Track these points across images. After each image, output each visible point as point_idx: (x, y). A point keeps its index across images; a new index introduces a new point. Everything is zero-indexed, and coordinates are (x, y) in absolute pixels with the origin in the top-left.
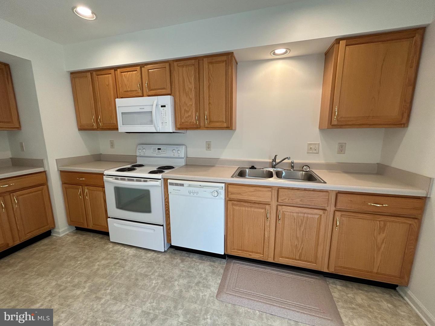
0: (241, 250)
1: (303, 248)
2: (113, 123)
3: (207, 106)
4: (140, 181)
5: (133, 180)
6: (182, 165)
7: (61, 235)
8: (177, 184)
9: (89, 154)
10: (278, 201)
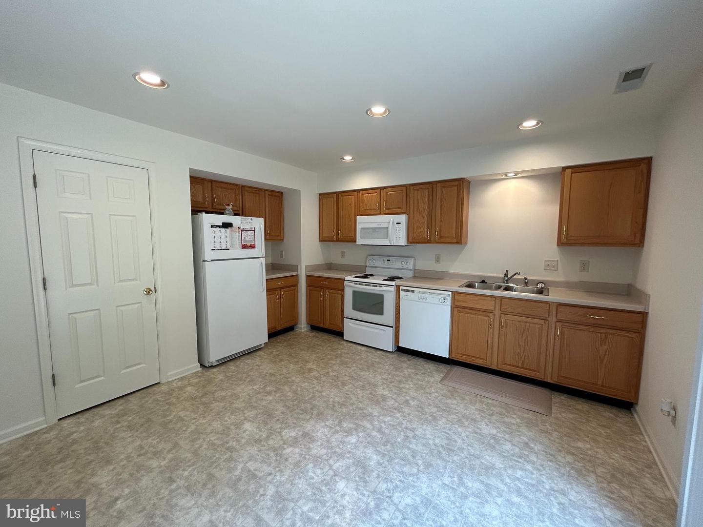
0: (465, 355)
1: (525, 355)
2: (351, 237)
3: (438, 223)
4: (376, 286)
5: (370, 286)
6: (410, 276)
7: (303, 331)
8: (408, 291)
9: (324, 263)
10: (501, 310)
